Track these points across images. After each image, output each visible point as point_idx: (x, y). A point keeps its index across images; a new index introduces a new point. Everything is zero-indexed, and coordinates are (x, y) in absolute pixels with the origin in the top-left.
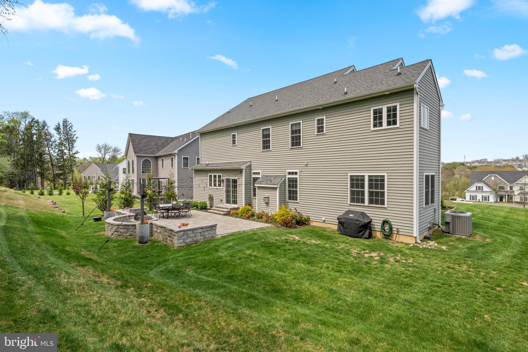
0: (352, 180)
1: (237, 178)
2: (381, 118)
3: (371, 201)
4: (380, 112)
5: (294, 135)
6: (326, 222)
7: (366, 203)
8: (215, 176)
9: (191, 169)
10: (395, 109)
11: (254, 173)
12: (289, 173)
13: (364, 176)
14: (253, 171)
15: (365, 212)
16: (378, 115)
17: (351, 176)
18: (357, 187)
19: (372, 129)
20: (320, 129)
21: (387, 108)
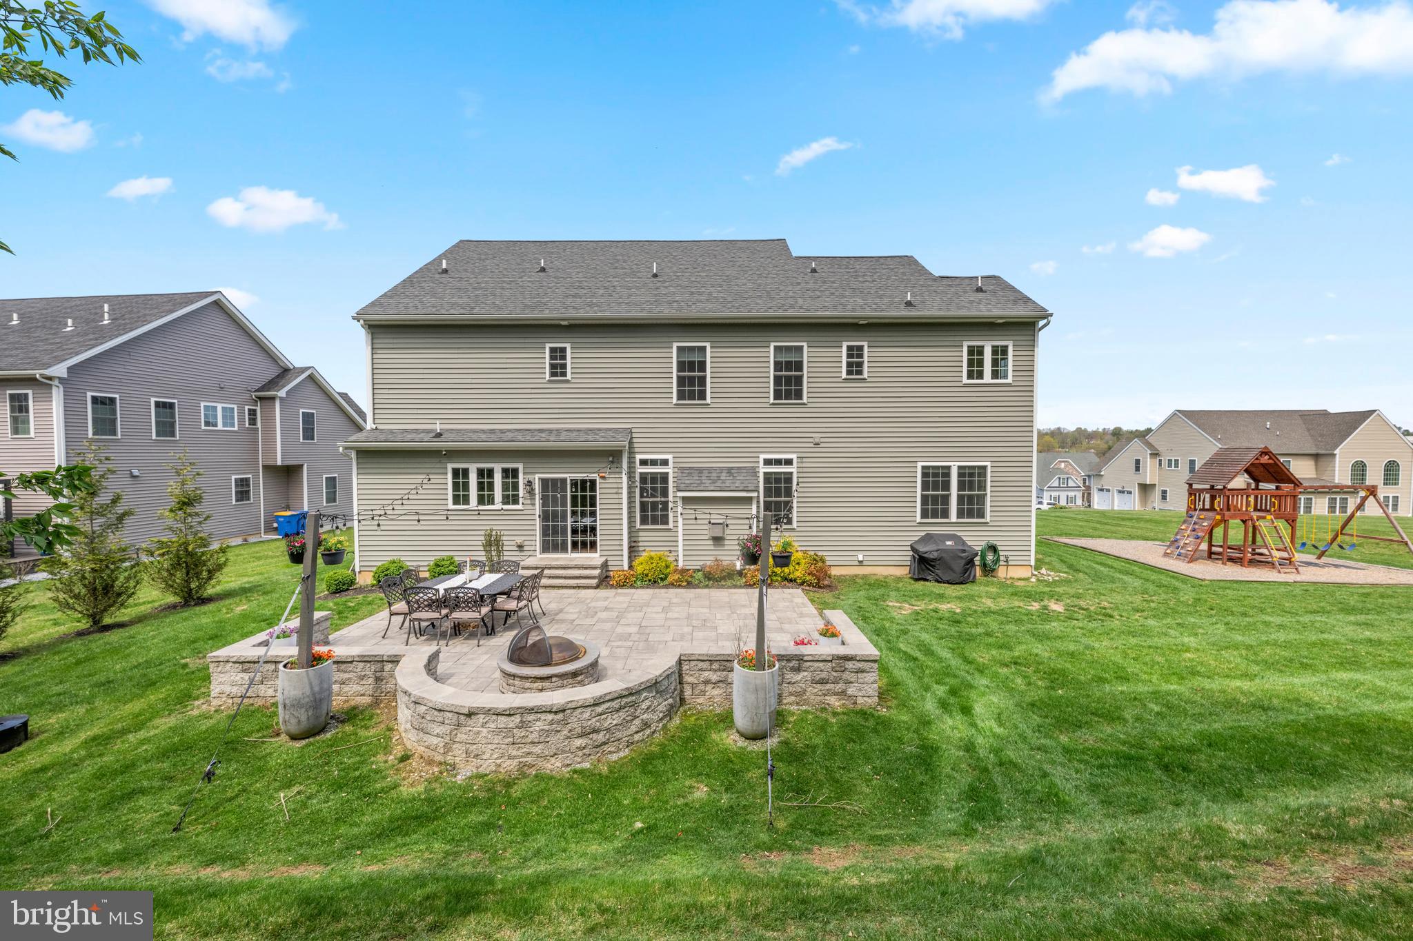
0: (925, 475)
1: (595, 476)
2: (981, 363)
3: (960, 514)
4: (980, 351)
5: (784, 373)
6: (865, 563)
7: (953, 517)
8: (483, 474)
9: (346, 448)
10: (1004, 350)
11: (644, 463)
12: (768, 462)
13: (949, 468)
14: (639, 457)
15: (959, 534)
16: (976, 354)
17: (923, 467)
18: (936, 488)
19: (965, 381)
20: (855, 368)
21: (993, 347)
